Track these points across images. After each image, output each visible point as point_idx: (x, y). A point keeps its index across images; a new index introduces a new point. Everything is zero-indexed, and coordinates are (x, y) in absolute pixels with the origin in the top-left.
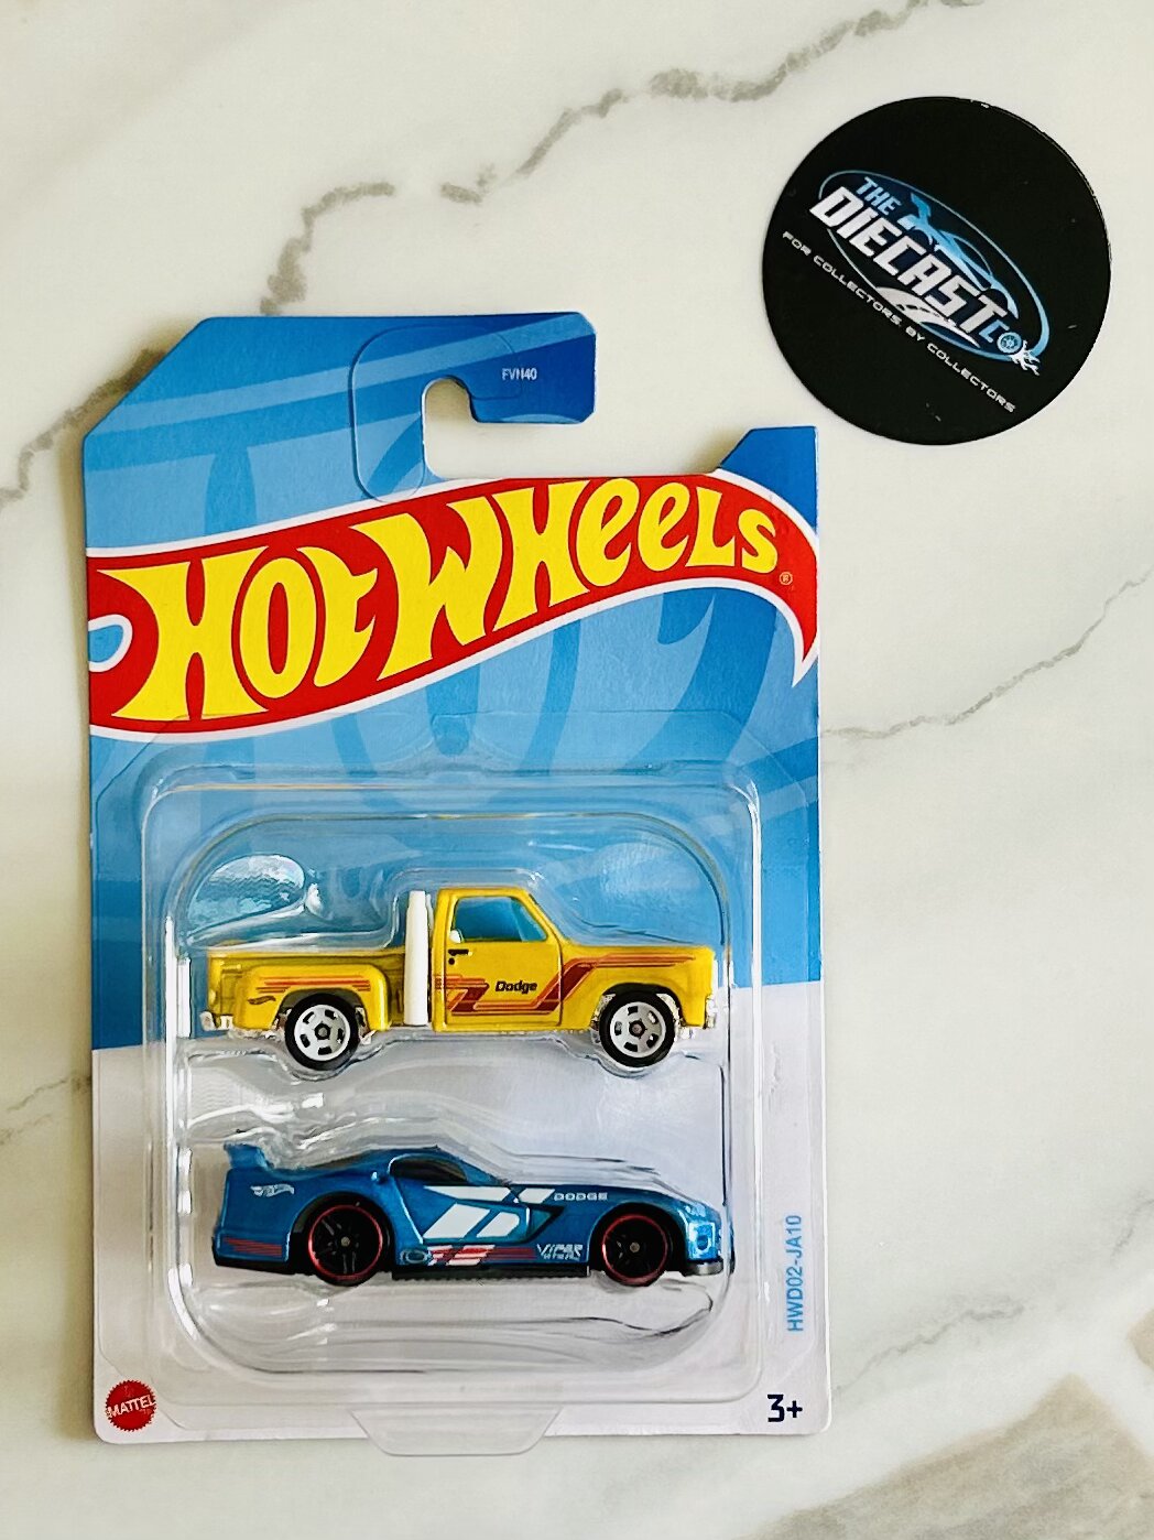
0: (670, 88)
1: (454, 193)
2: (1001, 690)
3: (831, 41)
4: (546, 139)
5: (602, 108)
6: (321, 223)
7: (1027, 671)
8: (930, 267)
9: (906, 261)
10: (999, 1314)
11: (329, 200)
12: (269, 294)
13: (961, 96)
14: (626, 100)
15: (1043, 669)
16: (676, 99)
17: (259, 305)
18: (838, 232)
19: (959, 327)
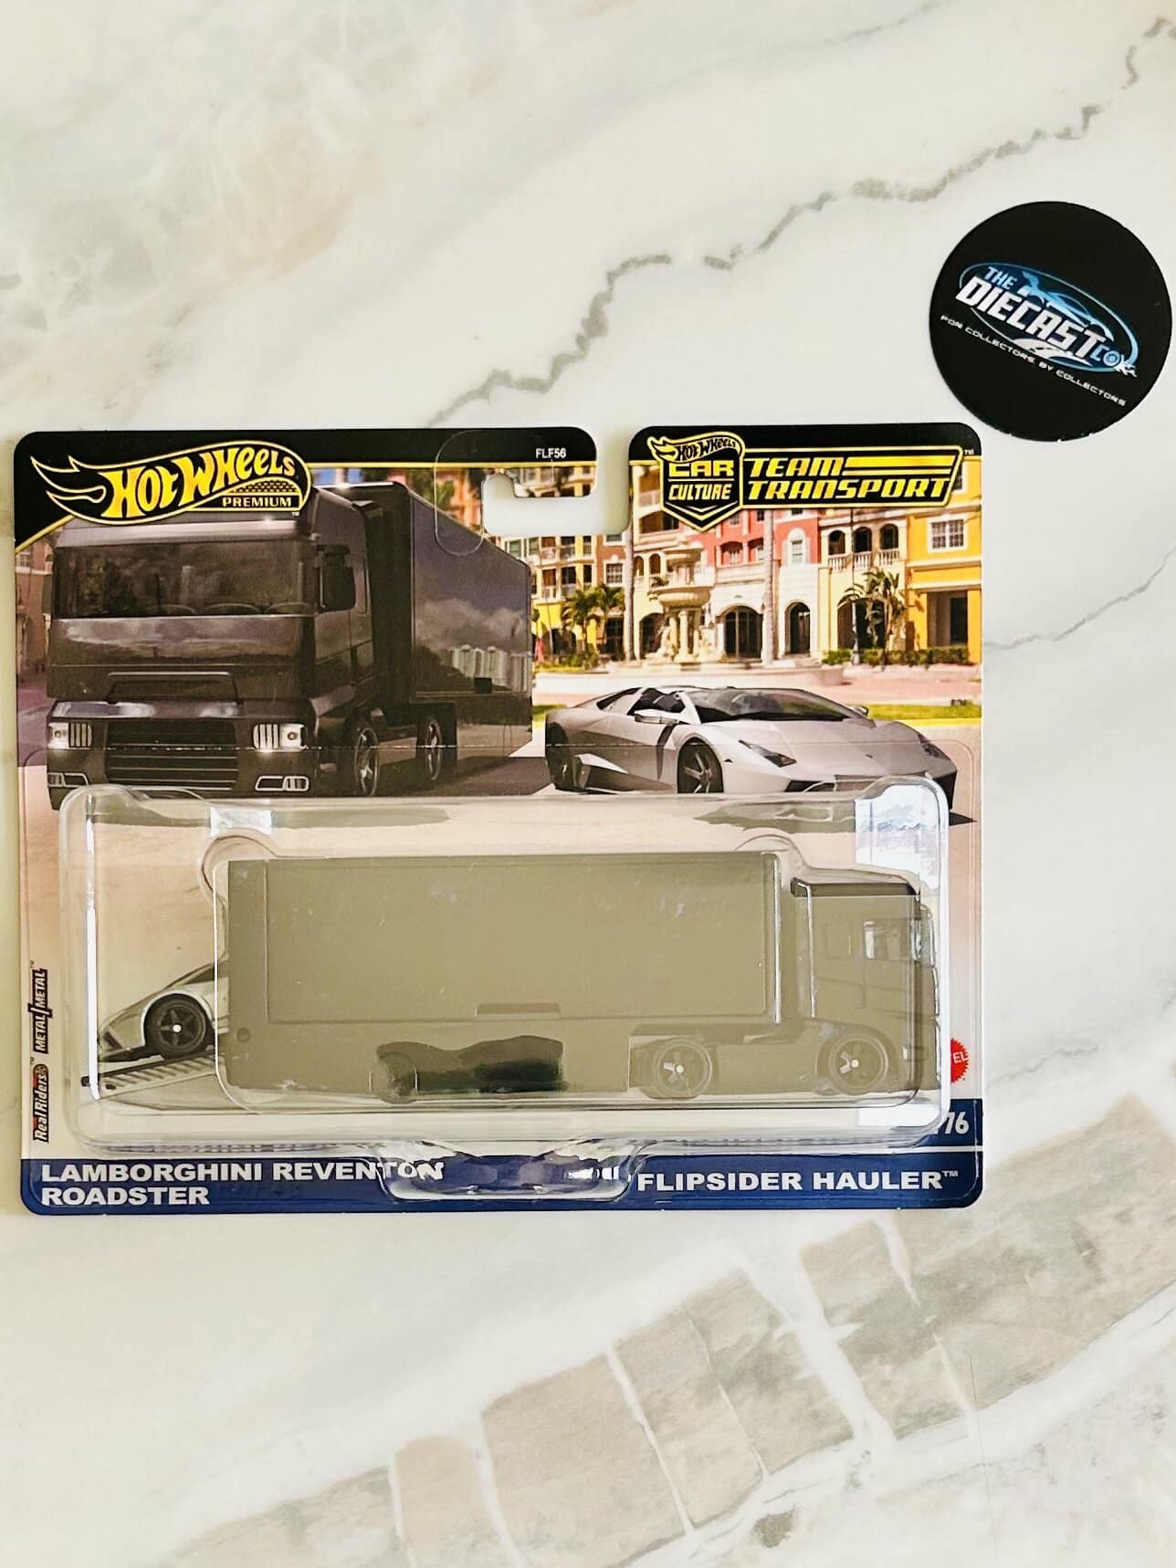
0: (866, 191)
1: (713, 262)
2: (1091, 617)
3: (978, 161)
4: (779, 226)
5: (819, 205)
6: (618, 281)
7: (1109, 604)
8: (1046, 319)
9: (1029, 318)
10: (1081, 1051)
11: (625, 266)
12: (582, 332)
13: (1069, 201)
14: (834, 200)
15: (1121, 603)
16: (870, 199)
17: (573, 340)
18: (979, 308)
19: (1074, 355)
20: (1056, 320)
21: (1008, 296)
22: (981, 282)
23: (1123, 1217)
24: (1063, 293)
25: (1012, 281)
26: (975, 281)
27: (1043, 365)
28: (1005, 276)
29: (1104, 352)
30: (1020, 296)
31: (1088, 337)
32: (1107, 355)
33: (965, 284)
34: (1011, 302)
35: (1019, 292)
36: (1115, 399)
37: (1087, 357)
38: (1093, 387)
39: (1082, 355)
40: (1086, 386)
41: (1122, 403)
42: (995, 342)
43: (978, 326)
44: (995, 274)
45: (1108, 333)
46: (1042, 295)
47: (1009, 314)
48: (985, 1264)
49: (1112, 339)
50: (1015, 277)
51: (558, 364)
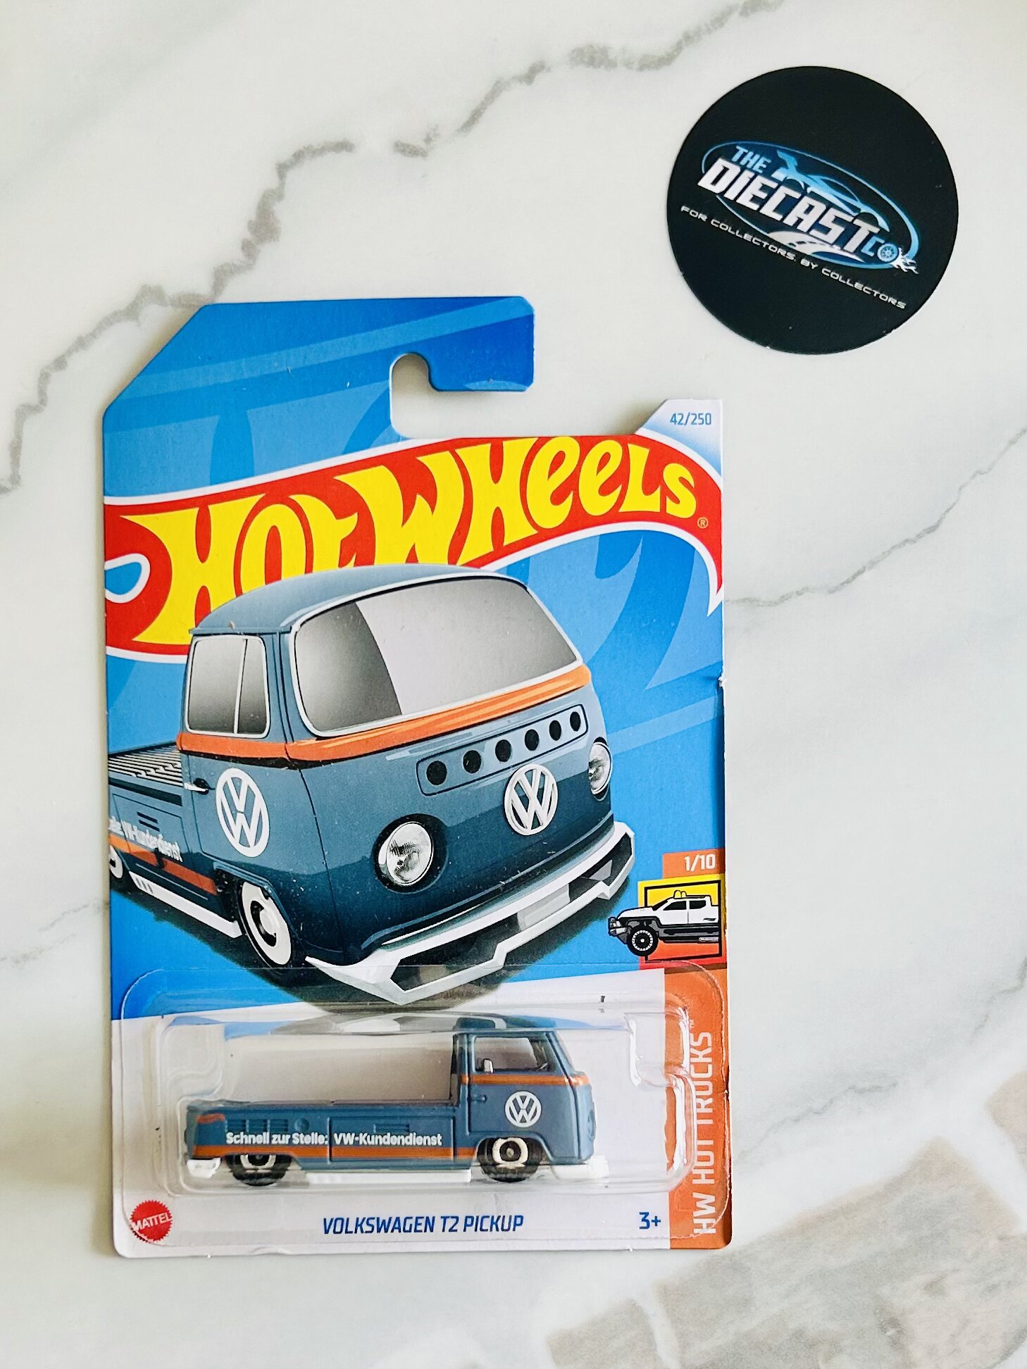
0: (586, 60)
1: (405, 149)
2: (873, 564)
3: (720, 21)
4: (482, 103)
5: (530, 76)
6: (291, 175)
7: (893, 548)
8: (808, 206)
9: (787, 206)
10: (878, 1088)
11: (298, 156)
12: (248, 236)
14: (549, 70)
15: (908, 545)
16: (590, 69)
17: (240, 246)
18: (726, 195)
19: (842, 249)
20: (819, 207)
21: (760, 180)
22: (727, 164)
23: (934, 1288)
24: (824, 176)
25: (765, 163)
26: (720, 164)
27: (805, 262)
28: (757, 157)
29: (878, 245)
30: (774, 180)
31: (858, 228)
32: (883, 247)
33: (707, 169)
34: (764, 188)
35: (773, 176)
36: (893, 301)
37: (858, 251)
38: (865, 288)
39: (852, 251)
40: (858, 286)
41: (902, 305)
42: (747, 237)
43: (725, 216)
44: (745, 154)
45: (882, 223)
46: (801, 179)
47: (762, 202)
48: (770, 1349)
49: (888, 230)
50: (768, 158)
51: (221, 276)
